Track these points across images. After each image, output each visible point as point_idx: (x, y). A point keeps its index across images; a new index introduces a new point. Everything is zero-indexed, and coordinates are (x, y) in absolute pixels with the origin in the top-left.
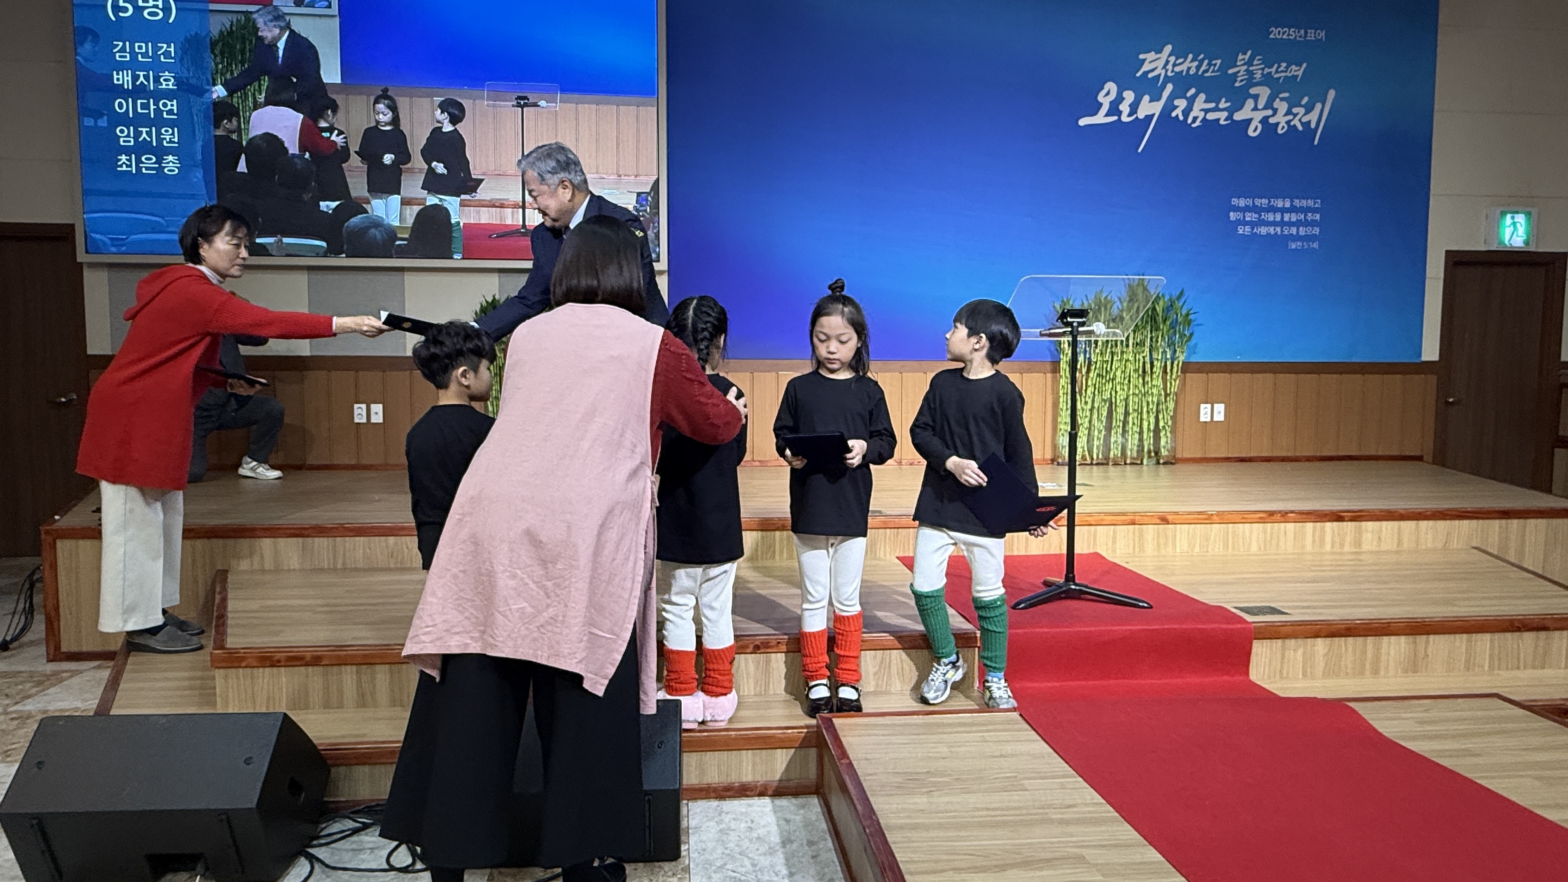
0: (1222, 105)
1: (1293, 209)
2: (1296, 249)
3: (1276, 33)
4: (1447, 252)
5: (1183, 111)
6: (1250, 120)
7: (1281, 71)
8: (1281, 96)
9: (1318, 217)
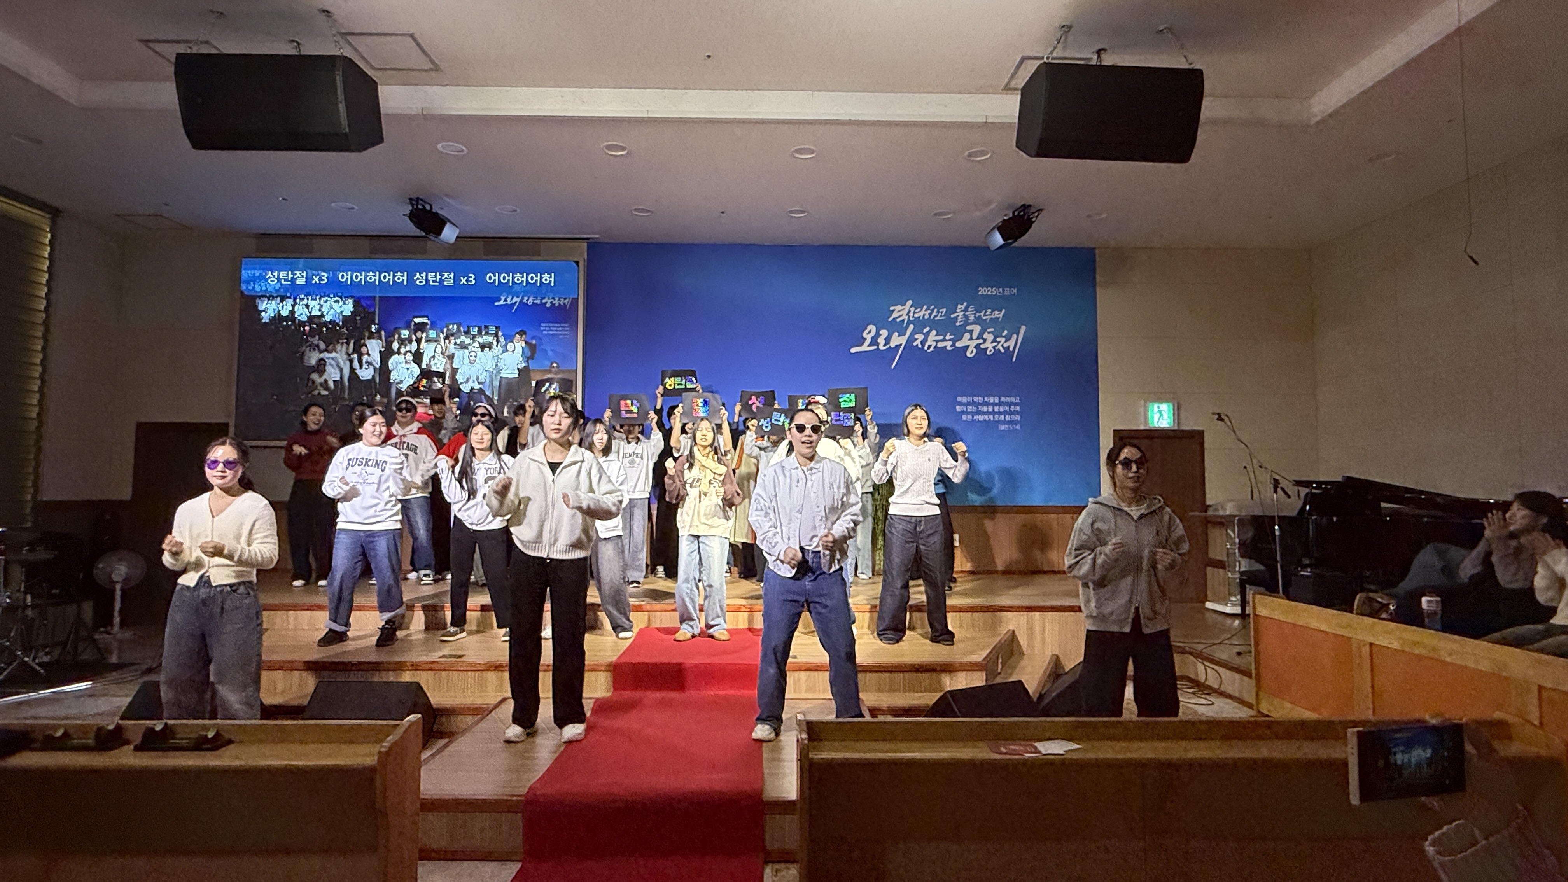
0: (948, 337)
1: (1000, 404)
2: (1004, 430)
3: (982, 291)
4: (1114, 431)
5: (922, 342)
6: (967, 347)
7: (987, 315)
8: (989, 330)
9: (1018, 408)
